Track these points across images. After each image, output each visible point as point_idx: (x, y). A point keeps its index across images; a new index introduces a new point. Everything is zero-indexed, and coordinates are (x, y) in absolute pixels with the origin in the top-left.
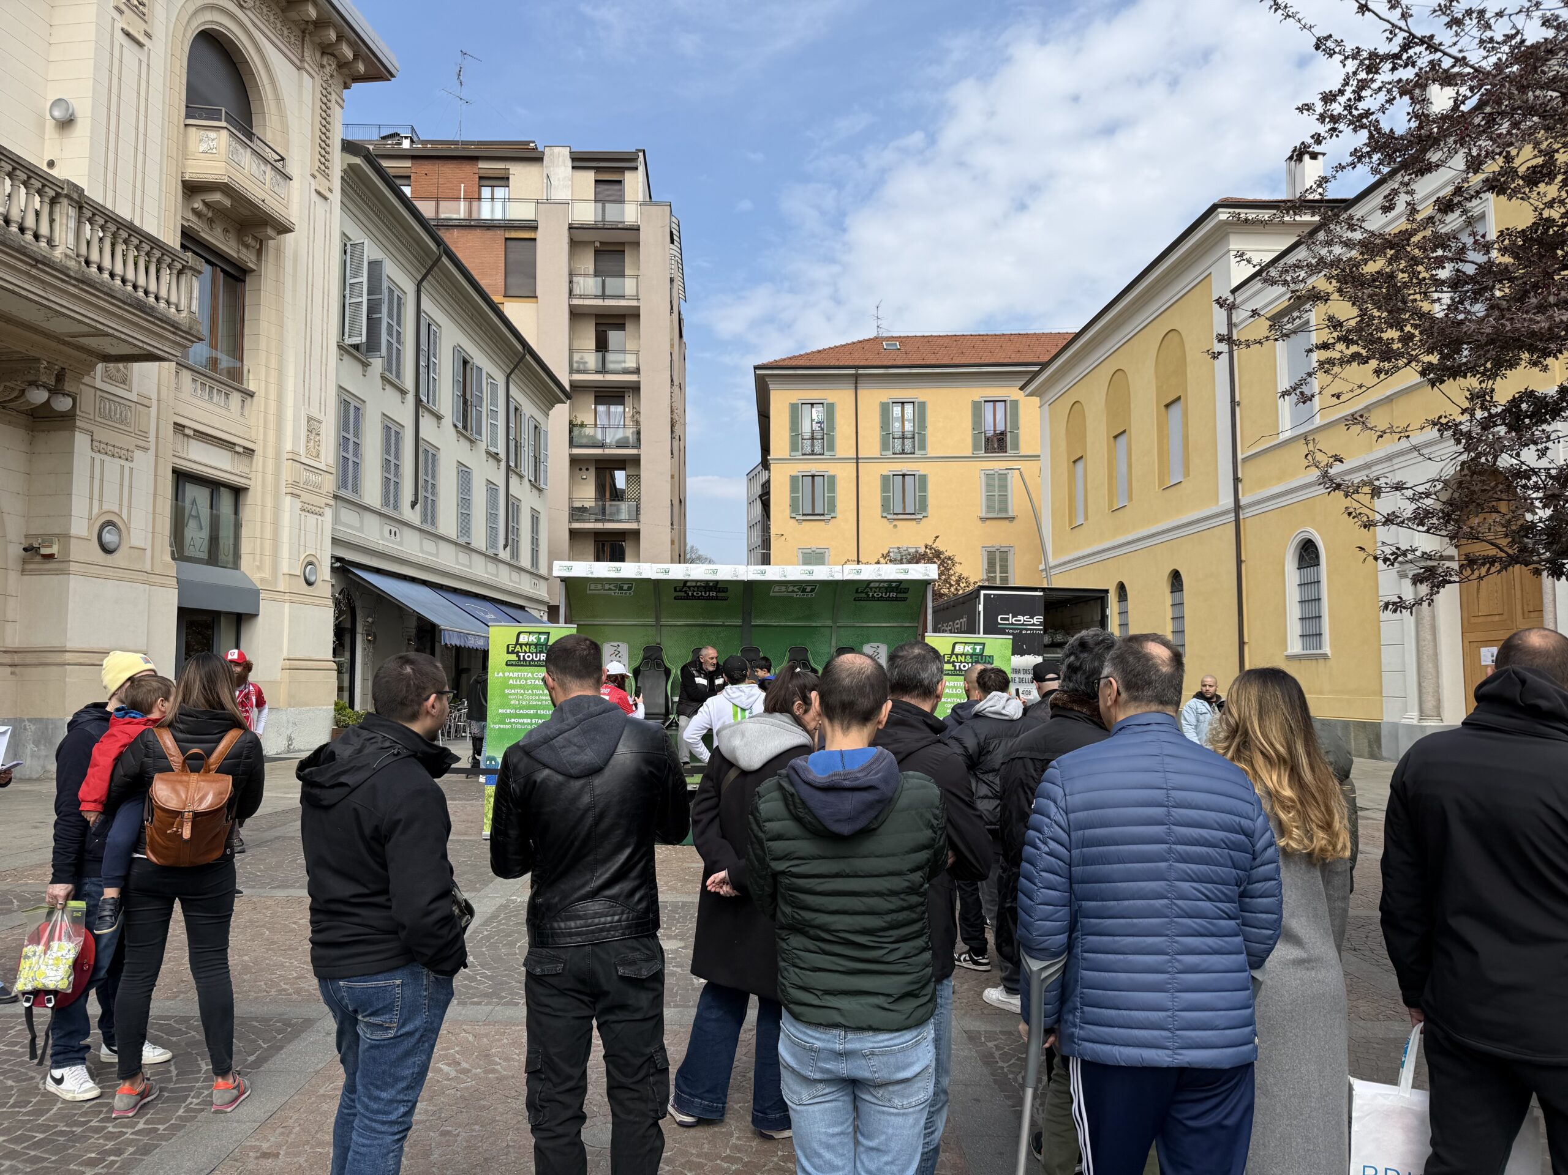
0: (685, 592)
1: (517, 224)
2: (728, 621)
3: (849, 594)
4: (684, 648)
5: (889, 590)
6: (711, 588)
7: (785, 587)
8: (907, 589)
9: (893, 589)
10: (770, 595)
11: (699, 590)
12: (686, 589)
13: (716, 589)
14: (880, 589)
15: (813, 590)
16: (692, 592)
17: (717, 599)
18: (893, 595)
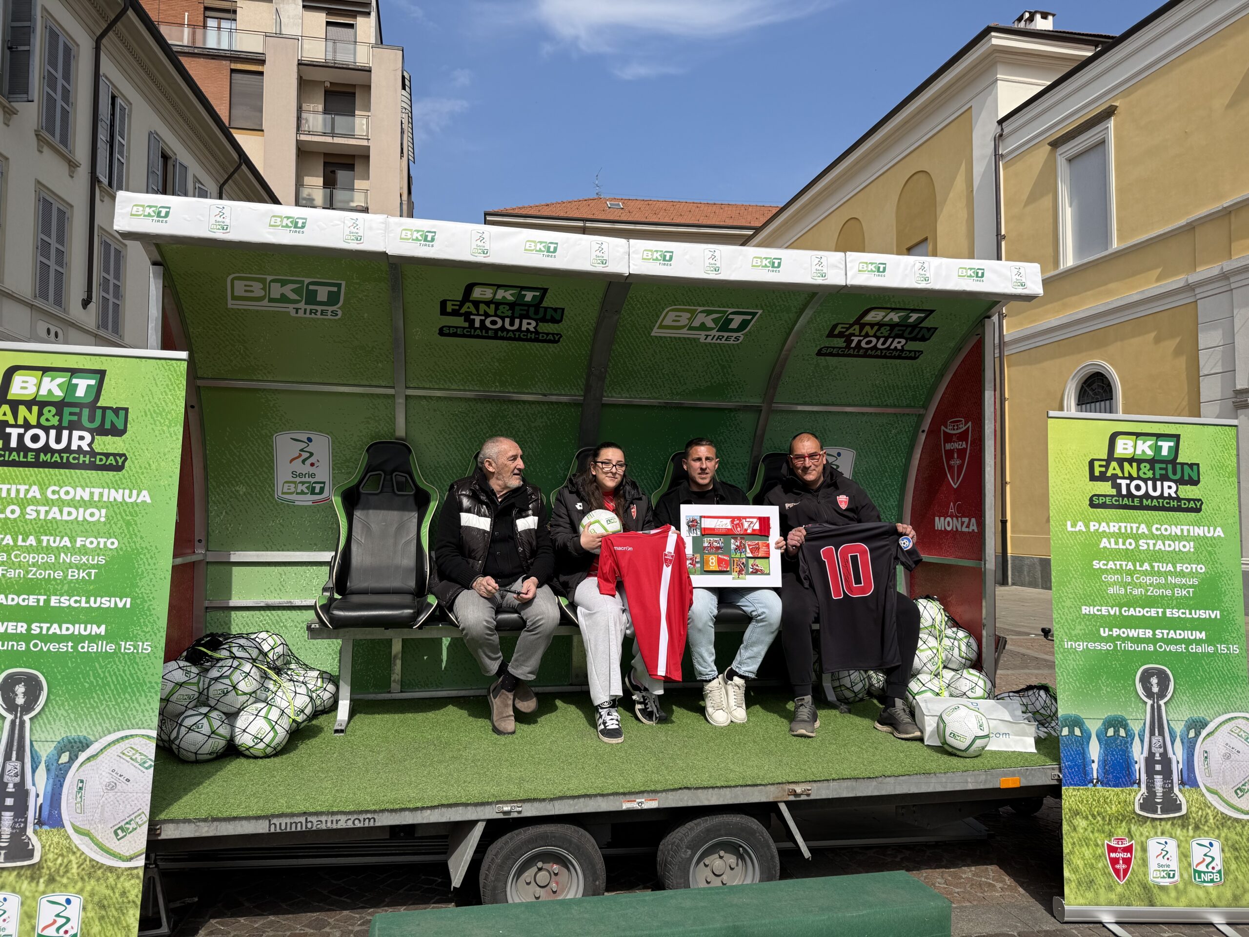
0: (467, 316)
1: (243, 55)
2: (555, 392)
3: (814, 339)
4: (457, 449)
5: (896, 331)
6: (526, 308)
7: (689, 315)
8: (932, 330)
9: (904, 331)
10: (653, 334)
11: (499, 313)
12: (468, 307)
13: (536, 313)
14: (879, 330)
15: (744, 325)
16: (483, 318)
17: (537, 340)
18: (898, 344)
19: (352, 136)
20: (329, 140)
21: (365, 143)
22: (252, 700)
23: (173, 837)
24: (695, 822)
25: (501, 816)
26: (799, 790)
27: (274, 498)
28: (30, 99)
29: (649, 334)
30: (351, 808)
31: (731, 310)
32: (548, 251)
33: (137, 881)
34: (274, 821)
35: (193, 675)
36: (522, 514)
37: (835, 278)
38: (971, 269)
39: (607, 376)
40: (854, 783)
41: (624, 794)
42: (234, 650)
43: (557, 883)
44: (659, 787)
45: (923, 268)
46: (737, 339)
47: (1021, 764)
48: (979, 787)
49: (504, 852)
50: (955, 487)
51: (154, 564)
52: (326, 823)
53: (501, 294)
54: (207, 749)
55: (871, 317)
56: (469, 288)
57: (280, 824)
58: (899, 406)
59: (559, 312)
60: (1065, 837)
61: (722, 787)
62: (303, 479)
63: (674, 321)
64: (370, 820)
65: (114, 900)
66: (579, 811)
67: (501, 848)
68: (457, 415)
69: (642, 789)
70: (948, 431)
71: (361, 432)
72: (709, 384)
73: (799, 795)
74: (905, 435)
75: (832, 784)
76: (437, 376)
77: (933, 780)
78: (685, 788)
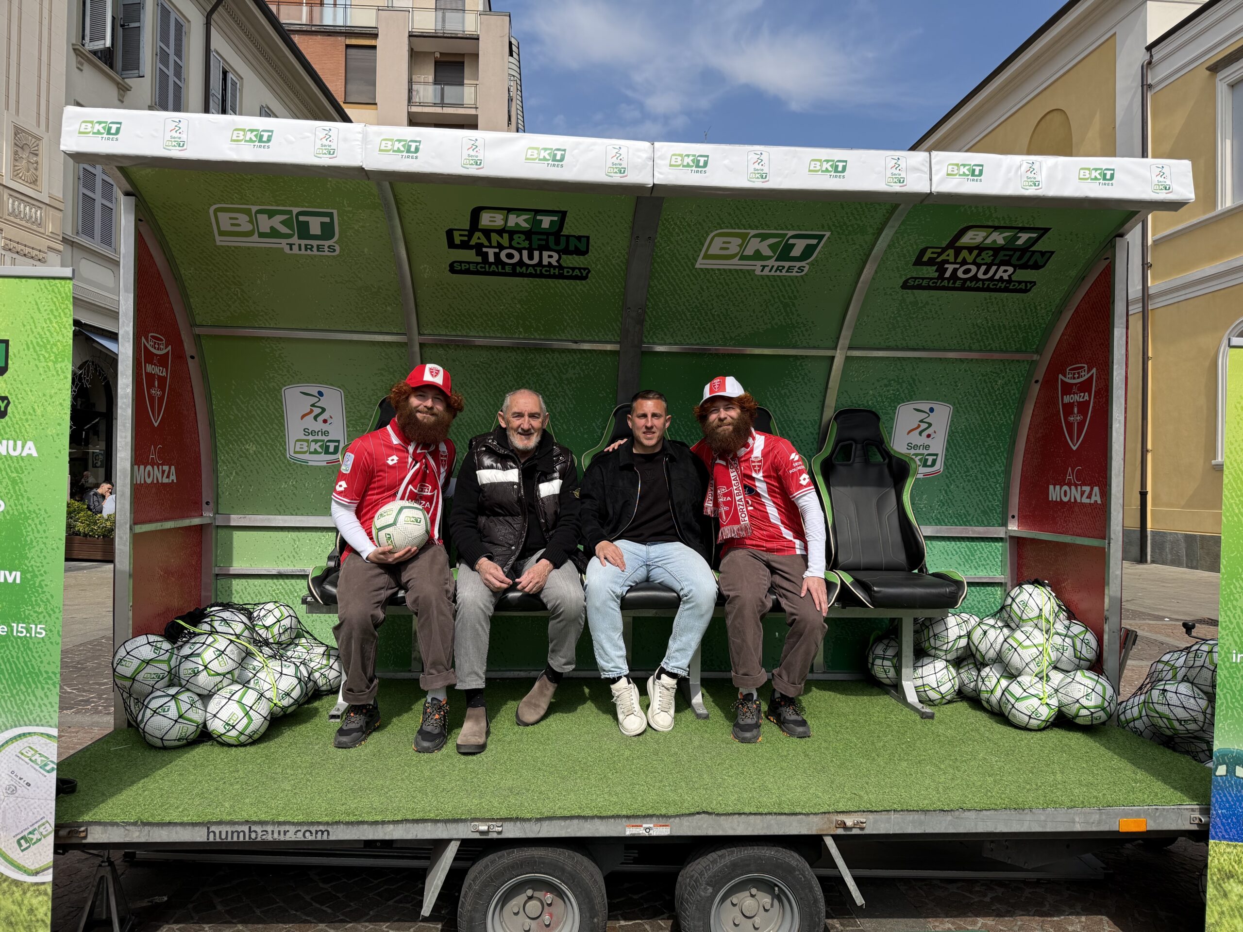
0: (478, 248)
1: (357, 30)
2: (588, 339)
3: (897, 268)
4: (481, 404)
5: (1001, 256)
6: (545, 237)
7: (740, 241)
8: (1047, 255)
9: (1011, 256)
10: (697, 266)
11: (514, 243)
12: (478, 238)
13: (557, 243)
14: (979, 255)
15: (808, 251)
16: (497, 250)
17: (561, 276)
18: (1004, 272)
19: (461, 105)
20: (438, 110)
21: (472, 112)
22: (226, 682)
23: (101, 841)
24: (719, 853)
25: (477, 836)
26: (849, 823)
27: (285, 457)
28: (141, 74)
29: (693, 265)
30: (300, 818)
31: (791, 233)
32: (554, 160)
33: (46, 898)
34: (212, 829)
35: (162, 652)
36: (548, 478)
37: (917, 184)
38: (1096, 170)
39: (647, 319)
40: (923, 817)
41: (628, 817)
42: (216, 624)
43: (551, 915)
44: (672, 811)
45: (1031, 169)
46: (801, 269)
47: (1149, 801)
48: (1090, 829)
49: (483, 877)
50: (1074, 448)
51: (45, 531)
52: (273, 834)
53: (513, 220)
54: (174, 734)
55: (968, 239)
56: (476, 214)
57: (220, 832)
58: (1006, 351)
59: (584, 240)
60: (1209, 903)
61: (751, 814)
62: (316, 438)
63: (722, 249)
64: (323, 832)
65: (22, 917)
66: (573, 835)
67: (481, 872)
68: (478, 366)
69: (650, 812)
70: (1066, 380)
71: (375, 385)
72: (769, 326)
73: (851, 829)
74: (1014, 387)
75: (893, 816)
76: (452, 321)
77: (1029, 817)
78: (704, 812)
